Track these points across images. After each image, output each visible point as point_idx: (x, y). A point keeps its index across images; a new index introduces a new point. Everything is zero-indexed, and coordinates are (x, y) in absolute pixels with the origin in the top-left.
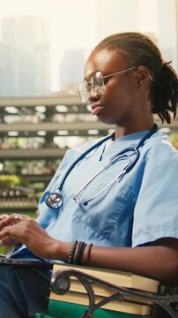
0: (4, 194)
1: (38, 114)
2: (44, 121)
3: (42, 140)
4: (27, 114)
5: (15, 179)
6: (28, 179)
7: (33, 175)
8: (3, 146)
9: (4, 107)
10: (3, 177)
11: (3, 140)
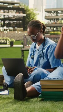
8: (57, 23)
9: (57, 11)
10: (56, 32)
11: (57, 21)
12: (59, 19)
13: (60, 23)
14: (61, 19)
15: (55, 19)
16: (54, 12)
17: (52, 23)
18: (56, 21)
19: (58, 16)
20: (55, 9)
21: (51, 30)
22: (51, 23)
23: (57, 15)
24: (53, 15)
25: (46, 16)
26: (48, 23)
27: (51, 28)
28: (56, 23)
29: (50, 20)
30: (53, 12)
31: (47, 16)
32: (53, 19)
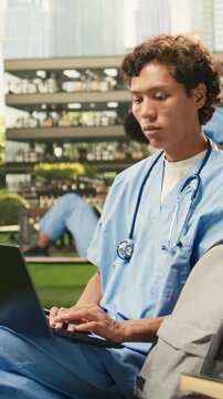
0: (65, 188)
1: (107, 79)
2: (116, 88)
3: (113, 114)
4: (93, 79)
5: (79, 168)
6: (96, 167)
7: (102, 162)
8: (61, 123)
9: (62, 70)
11: (61, 115)
12: (71, 106)
13: (76, 123)
14: (78, 106)
15: (53, 107)
16: (48, 76)
17: (39, 126)
18: (54, 115)
19: (65, 91)
20: (44, 59)
21: (33, 155)
22: (33, 123)
23: (61, 90)
24: (43, 89)
25: (10, 93)
26: (19, 125)
27: (32, 147)
28: (55, 125)
29: (31, 112)
30: (42, 74)
31: (16, 90)
32: (44, 107)
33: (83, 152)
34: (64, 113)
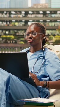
0: (9, 42)
1: (22, 14)
2: (24, 17)
3: (23, 23)
4: (18, 14)
5: (13, 37)
6: (18, 37)
7: (20, 35)
8: (10, 25)
9: (11, 11)
10: (8, 36)
13: (14, 25)
14: (14, 21)
15: (8, 21)
16: (7, 13)
17: (4, 26)
18: (8, 23)
21: (2, 33)
22: (3, 25)
23: (10, 16)
24: (5, 16)
27: (2, 31)
28: (8, 25)
29: (2, 22)
30: (5, 12)
32: (5, 21)
33: (15, 33)
34: (11, 22)
